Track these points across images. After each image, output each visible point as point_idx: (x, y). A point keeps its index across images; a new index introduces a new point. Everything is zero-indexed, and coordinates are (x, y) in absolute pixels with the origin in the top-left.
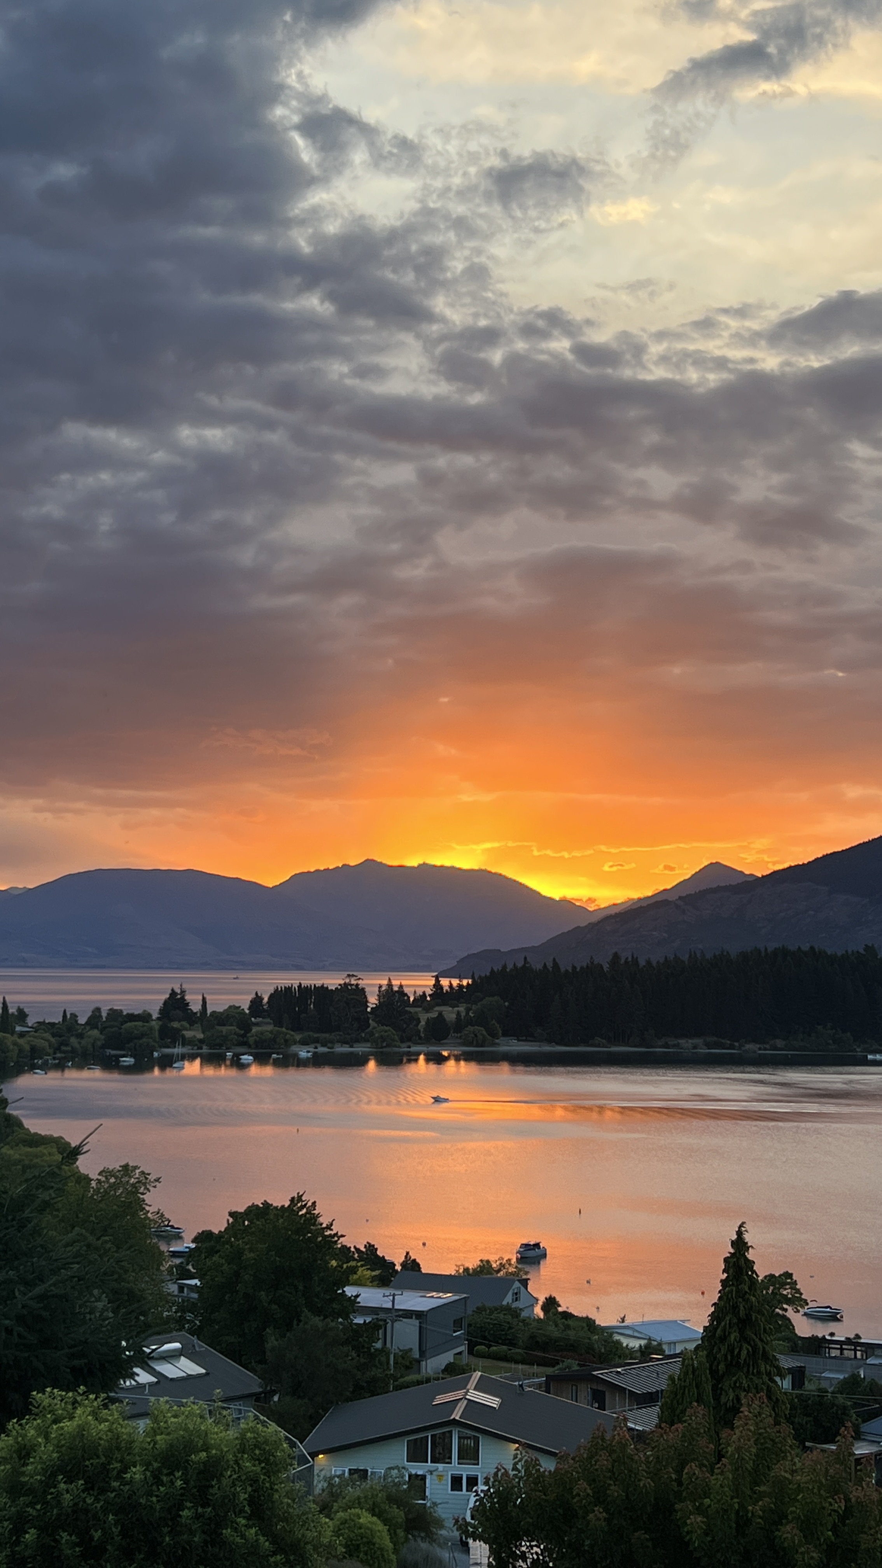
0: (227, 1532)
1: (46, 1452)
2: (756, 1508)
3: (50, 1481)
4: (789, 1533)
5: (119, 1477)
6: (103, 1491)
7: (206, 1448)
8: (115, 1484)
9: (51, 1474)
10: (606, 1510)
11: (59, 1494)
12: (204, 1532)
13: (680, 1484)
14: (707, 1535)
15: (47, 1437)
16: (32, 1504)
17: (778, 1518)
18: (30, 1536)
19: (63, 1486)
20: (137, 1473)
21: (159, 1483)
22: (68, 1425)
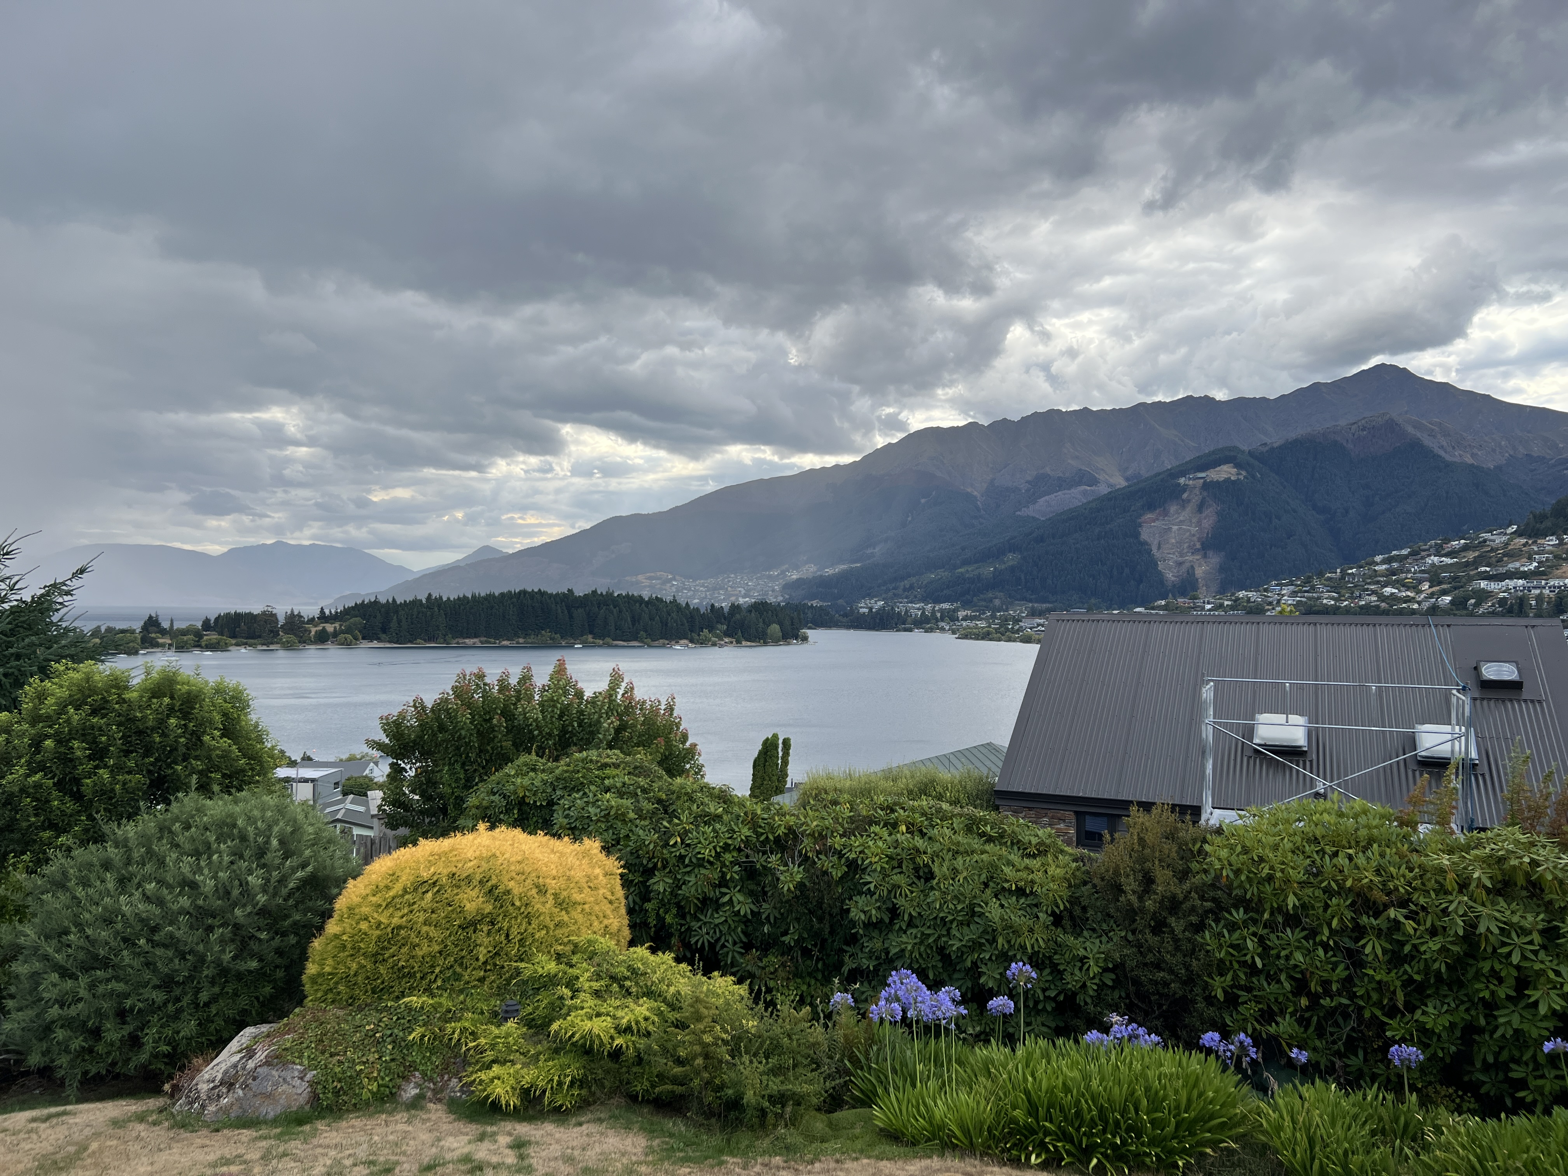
18: (47, 745)
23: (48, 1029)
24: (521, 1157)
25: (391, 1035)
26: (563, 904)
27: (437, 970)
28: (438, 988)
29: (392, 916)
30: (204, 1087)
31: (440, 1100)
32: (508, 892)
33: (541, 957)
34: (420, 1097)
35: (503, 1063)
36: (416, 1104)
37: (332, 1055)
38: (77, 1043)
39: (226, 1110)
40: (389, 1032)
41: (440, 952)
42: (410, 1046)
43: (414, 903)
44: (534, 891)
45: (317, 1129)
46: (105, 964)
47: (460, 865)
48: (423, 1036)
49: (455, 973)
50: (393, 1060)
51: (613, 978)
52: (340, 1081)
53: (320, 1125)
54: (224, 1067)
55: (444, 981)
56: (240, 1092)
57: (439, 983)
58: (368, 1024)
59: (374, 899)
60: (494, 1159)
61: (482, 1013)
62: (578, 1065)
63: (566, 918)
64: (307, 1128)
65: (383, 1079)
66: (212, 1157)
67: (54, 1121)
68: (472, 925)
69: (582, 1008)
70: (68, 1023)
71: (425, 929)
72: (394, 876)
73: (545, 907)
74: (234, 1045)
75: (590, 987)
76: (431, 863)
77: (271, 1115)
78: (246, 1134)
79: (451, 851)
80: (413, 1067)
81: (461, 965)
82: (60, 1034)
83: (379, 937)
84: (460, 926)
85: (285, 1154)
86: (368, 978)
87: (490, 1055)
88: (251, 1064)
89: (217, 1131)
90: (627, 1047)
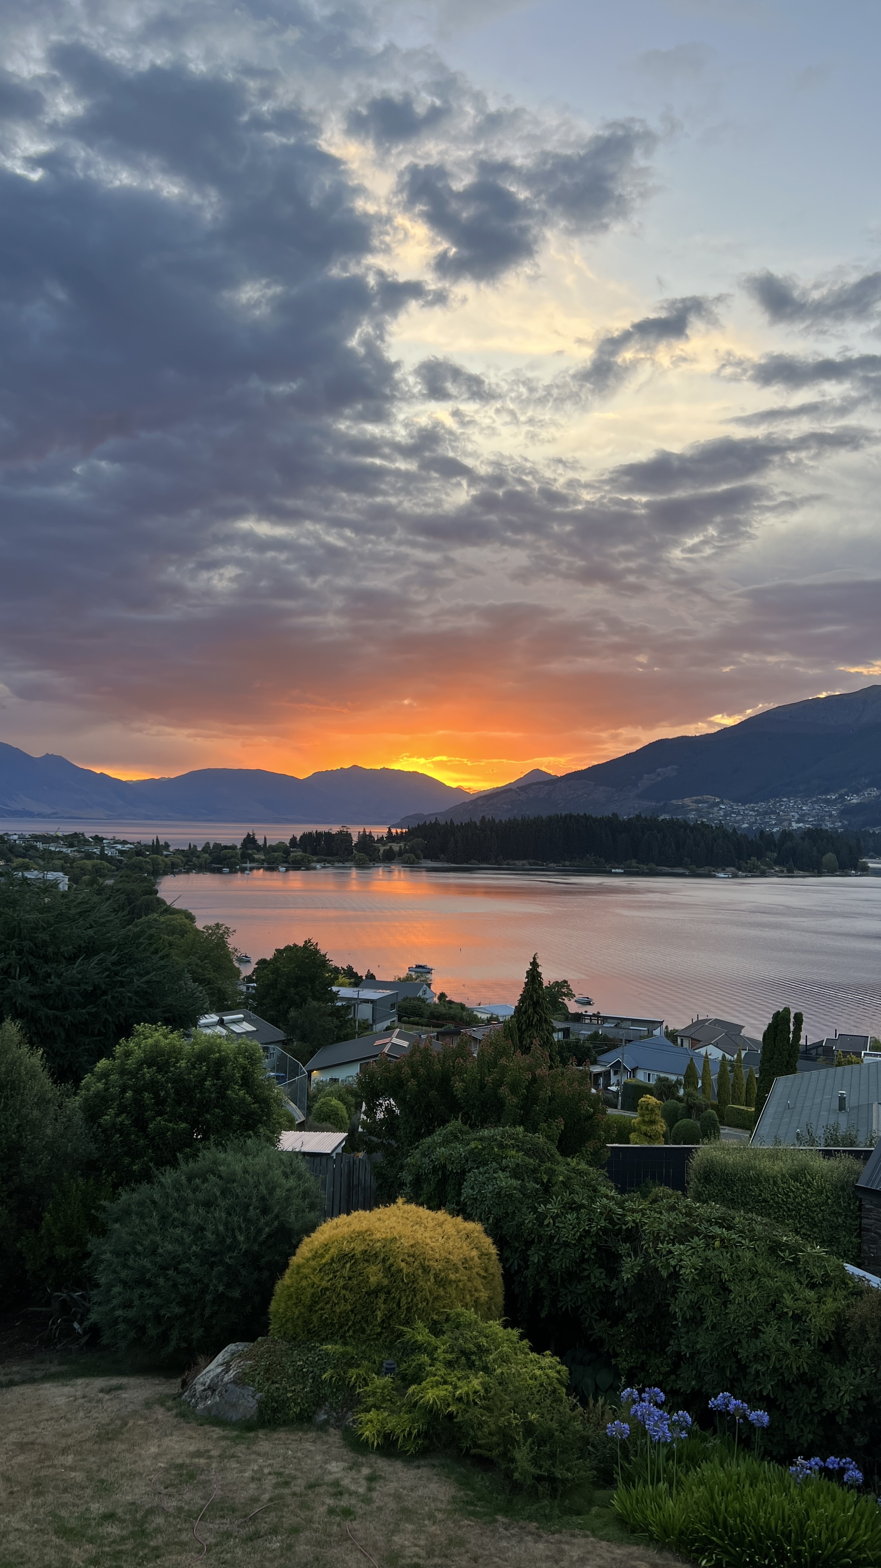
0: (229, 1092)
1: (138, 1054)
2: (489, 1079)
3: (140, 1067)
4: (504, 1091)
5: (174, 1066)
6: (166, 1072)
7: (219, 1051)
8: (172, 1069)
9: (141, 1064)
10: (418, 1081)
11: (144, 1074)
12: (218, 1093)
13: (454, 1067)
14: (464, 1091)
15: (140, 1048)
16: (130, 1079)
17: (499, 1083)
18: (129, 1094)
19: (146, 1070)
20: (183, 1063)
21: (195, 1068)
22: (150, 1041)
23: (116, 1321)
24: (370, 1489)
25: (312, 1372)
26: (442, 1282)
27: (350, 1324)
28: (350, 1337)
29: (322, 1279)
30: (200, 1388)
31: (338, 1427)
32: (401, 1271)
33: (419, 1324)
34: (327, 1422)
35: (378, 1408)
36: (323, 1427)
37: (273, 1383)
38: (132, 1334)
39: (208, 1409)
40: (311, 1369)
41: (352, 1311)
42: (322, 1383)
43: (338, 1271)
44: (420, 1271)
45: (257, 1437)
46: (149, 1285)
47: (371, 1244)
48: (332, 1377)
49: (361, 1327)
50: (311, 1391)
51: (463, 1352)
52: (276, 1402)
53: (261, 1434)
54: (212, 1374)
55: (354, 1332)
56: (218, 1399)
57: (351, 1333)
58: (299, 1360)
59: (312, 1263)
60: (353, 1488)
61: (375, 1363)
62: (423, 1421)
63: (442, 1293)
64: (252, 1435)
65: (304, 1405)
66: (192, 1448)
67: (114, 1393)
68: (375, 1293)
69: (435, 1375)
70: (126, 1320)
71: (343, 1292)
72: (326, 1247)
73: (427, 1284)
74: (220, 1358)
75: (444, 1358)
76: (352, 1240)
77: (234, 1419)
78: (217, 1432)
79: (366, 1231)
80: (325, 1398)
81: (367, 1321)
82: (122, 1327)
83: (313, 1294)
84: (366, 1292)
85: (233, 1456)
86: (305, 1322)
87: (371, 1400)
88: (226, 1378)
89: (201, 1425)
90: (458, 1413)
